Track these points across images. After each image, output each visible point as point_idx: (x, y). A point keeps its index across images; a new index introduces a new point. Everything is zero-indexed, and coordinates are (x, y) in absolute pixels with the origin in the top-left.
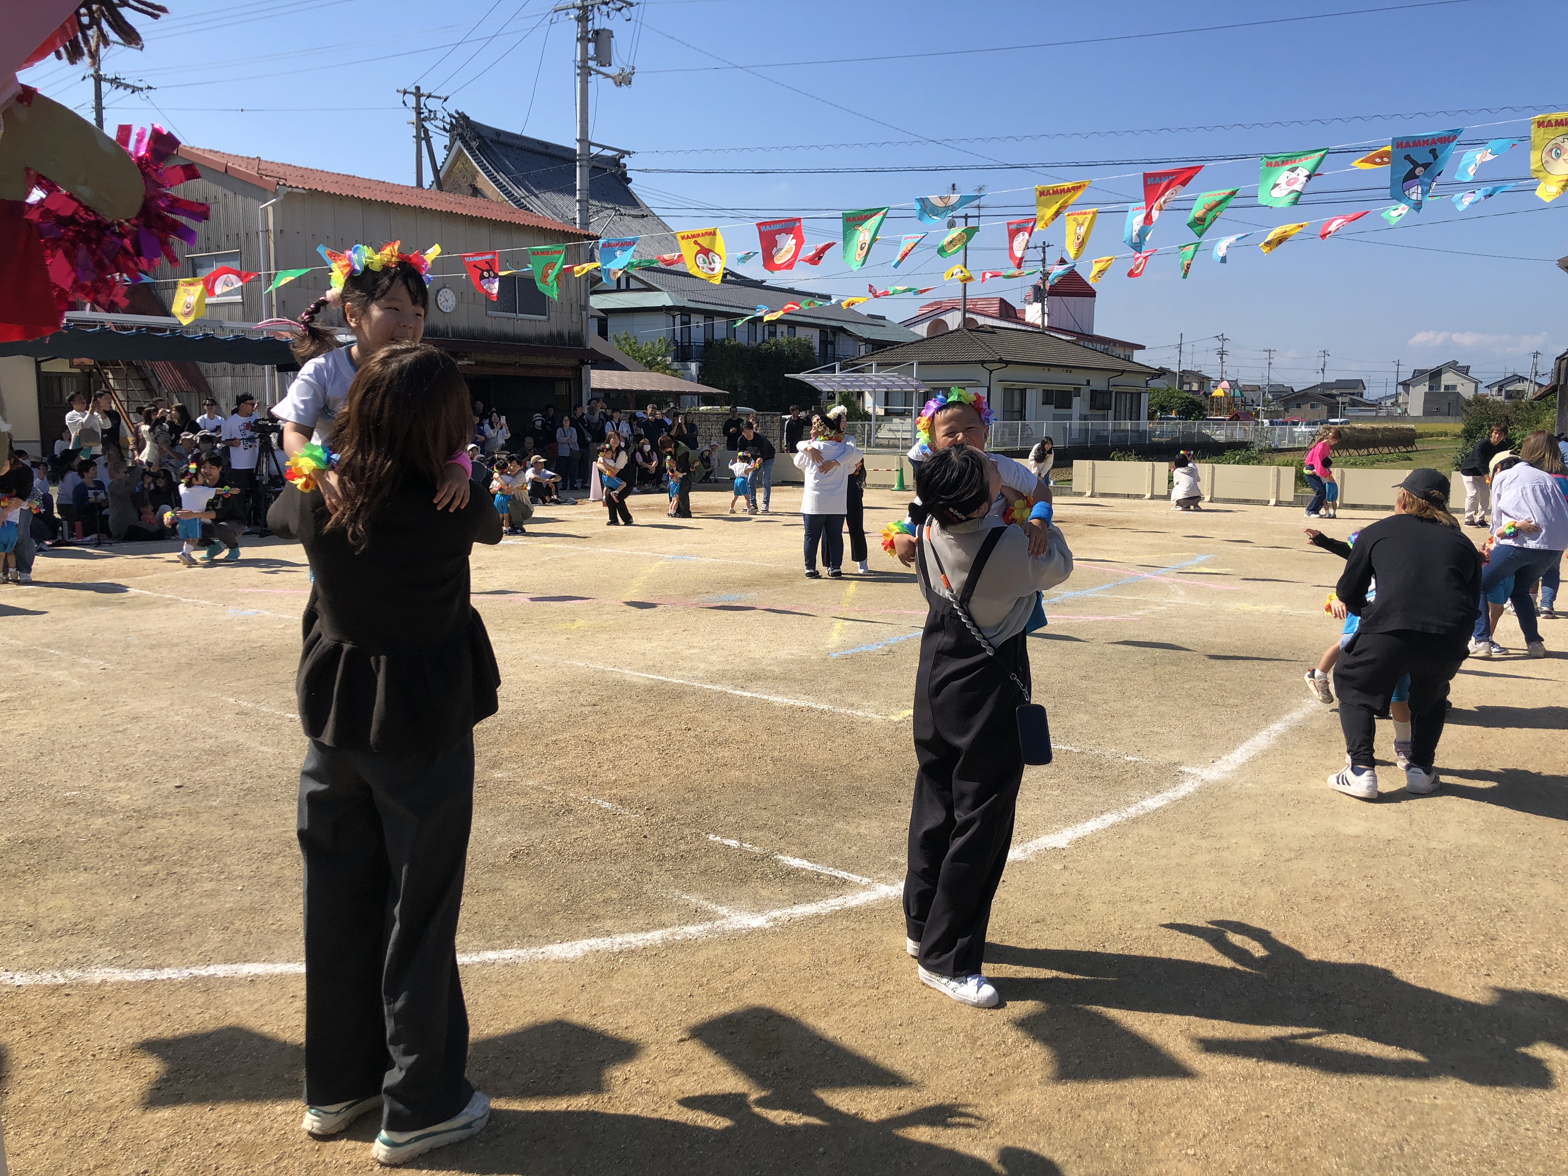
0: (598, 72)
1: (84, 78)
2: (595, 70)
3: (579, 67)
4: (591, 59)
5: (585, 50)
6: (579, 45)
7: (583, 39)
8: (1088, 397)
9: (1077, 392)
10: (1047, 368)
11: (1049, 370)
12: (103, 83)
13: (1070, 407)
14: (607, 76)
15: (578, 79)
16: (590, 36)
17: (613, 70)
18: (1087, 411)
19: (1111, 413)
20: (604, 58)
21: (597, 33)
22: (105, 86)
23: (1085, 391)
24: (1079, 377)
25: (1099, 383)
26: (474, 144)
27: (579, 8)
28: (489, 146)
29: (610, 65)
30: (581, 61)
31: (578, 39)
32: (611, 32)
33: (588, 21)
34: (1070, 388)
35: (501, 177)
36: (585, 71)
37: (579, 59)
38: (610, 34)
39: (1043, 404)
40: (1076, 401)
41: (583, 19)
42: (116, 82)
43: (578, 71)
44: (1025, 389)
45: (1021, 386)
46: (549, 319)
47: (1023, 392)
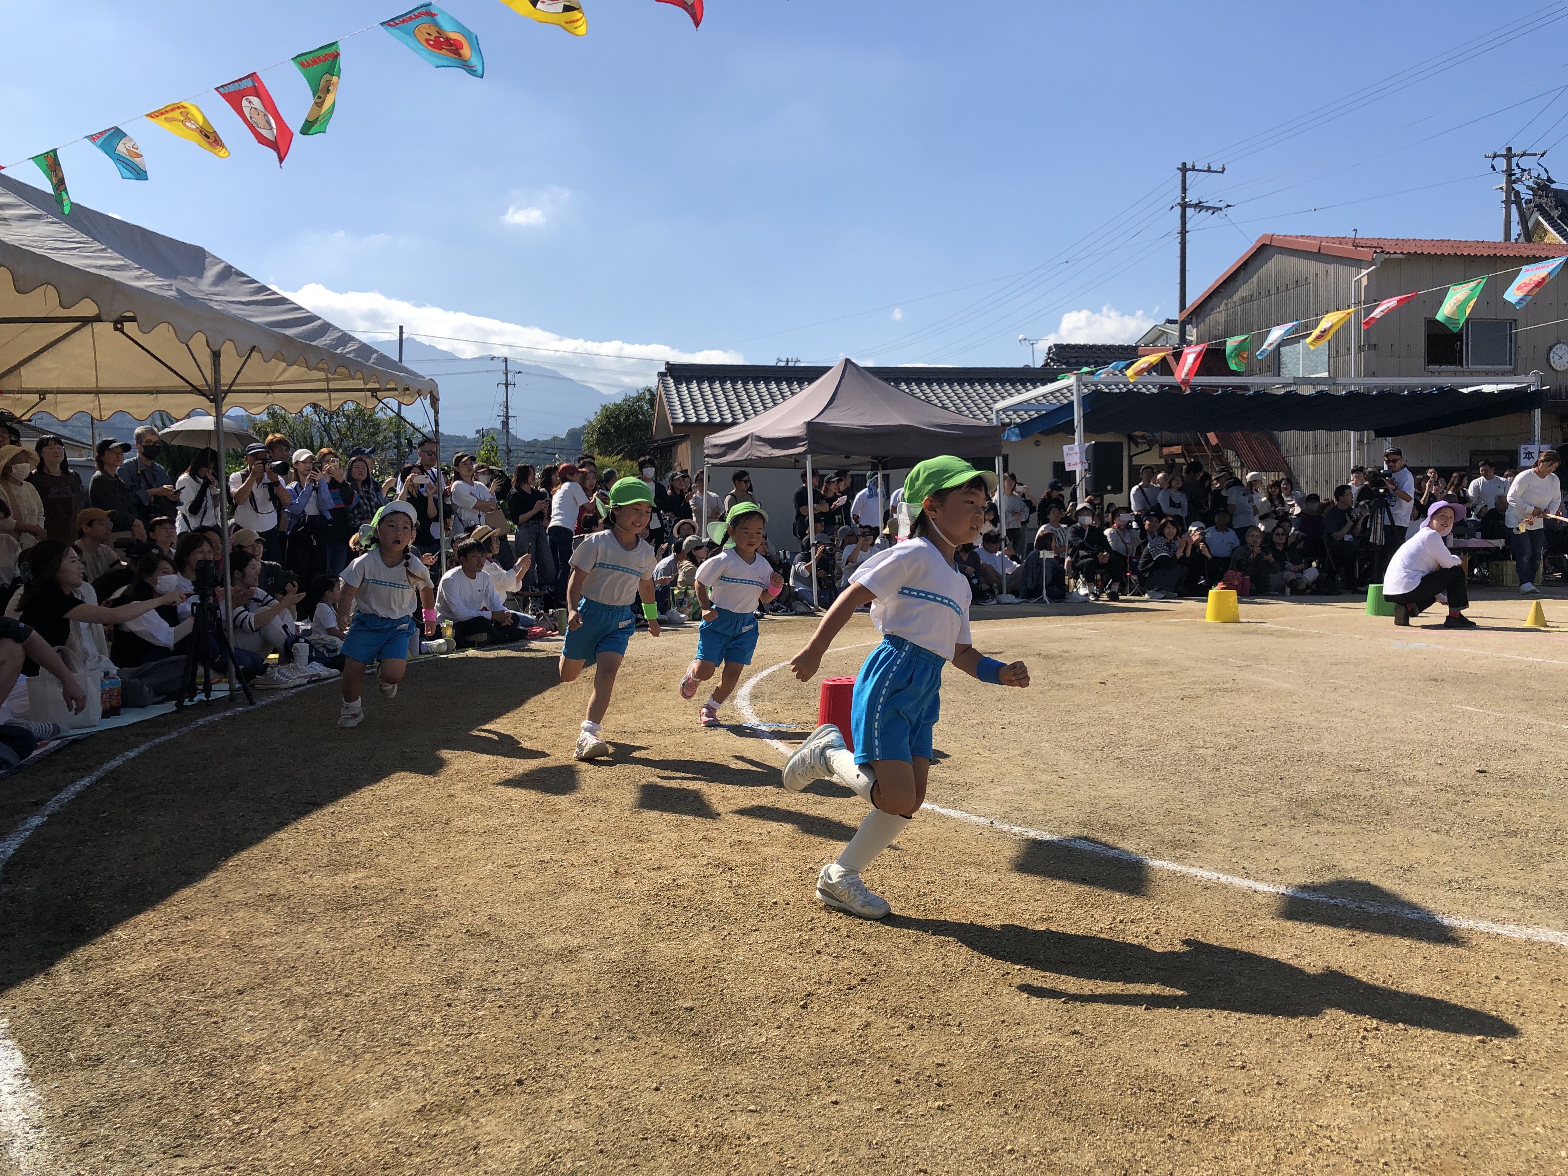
12: (1188, 209)
22: (1190, 211)
26: (1555, 214)
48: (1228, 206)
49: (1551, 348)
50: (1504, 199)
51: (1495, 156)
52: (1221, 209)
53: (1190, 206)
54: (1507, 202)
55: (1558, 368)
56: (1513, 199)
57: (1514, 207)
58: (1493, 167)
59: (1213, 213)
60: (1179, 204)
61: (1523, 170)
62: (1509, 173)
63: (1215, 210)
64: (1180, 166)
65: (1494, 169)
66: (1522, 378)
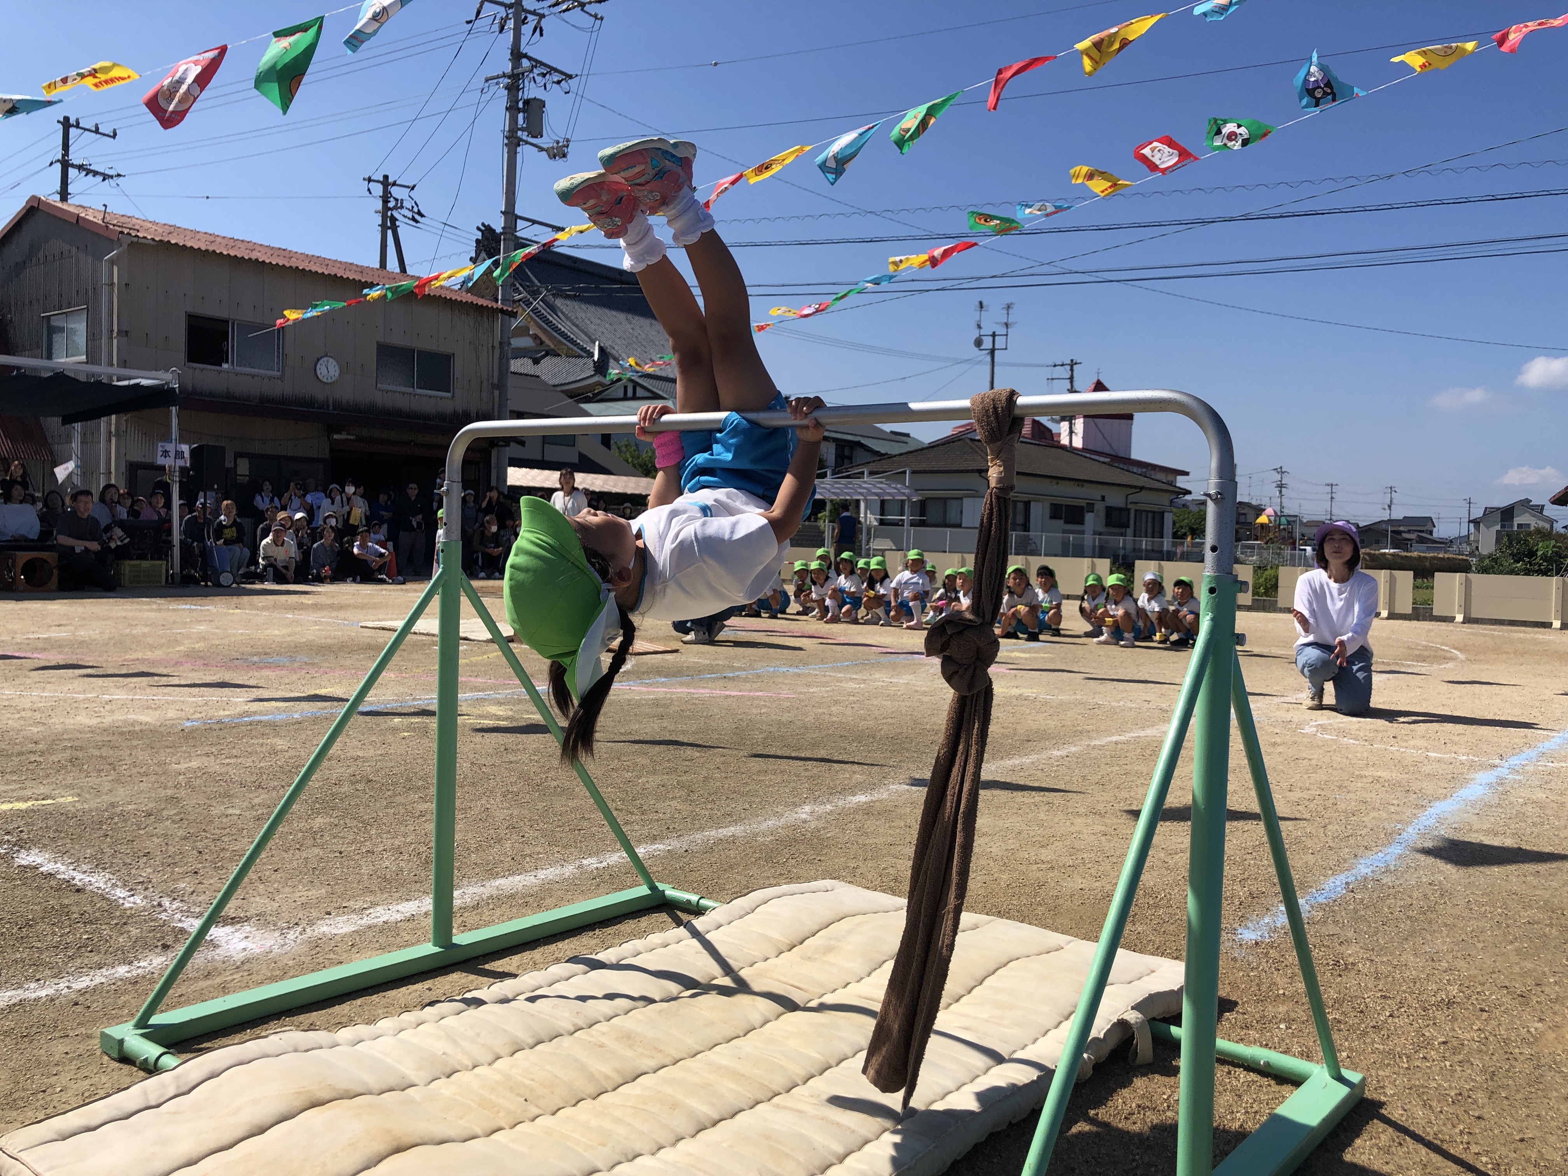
0: (527, 143)
2: (523, 141)
3: (507, 138)
4: (520, 129)
5: (514, 120)
6: (508, 114)
7: (512, 108)
8: (1102, 513)
9: (1091, 508)
10: (1054, 481)
11: (1058, 483)
12: (70, 169)
13: (1082, 522)
14: (541, 149)
15: (506, 150)
16: (521, 105)
17: (545, 141)
18: (1102, 529)
19: (1130, 531)
20: (536, 129)
21: (527, 102)
22: (72, 171)
23: (1100, 507)
24: (1093, 493)
25: (1116, 499)
27: (509, 77)
29: (542, 136)
30: (509, 131)
31: (507, 109)
32: (544, 102)
33: (518, 90)
34: (1083, 503)
36: (513, 142)
37: (507, 128)
38: (542, 104)
39: (1051, 518)
40: (1089, 517)
41: (513, 88)
42: (80, 167)
43: (506, 141)
44: (1029, 502)
45: (1025, 497)
46: (453, 396)
47: (1027, 504)
48: (119, 175)
49: (318, 360)
50: (380, 223)
51: (370, 180)
52: (112, 177)
53: (73, 166)
54: (384, 227)
55: (325, 380)
56: (389, 224)
57: (390, 232)
58: (369, 190)
59: (104, 180)
60: (58, 161)
61: (396, 200)
62: (385, 198)
63: (105, 177)
64: (62, 120)
65: (370, 193)
66: (160, 374)
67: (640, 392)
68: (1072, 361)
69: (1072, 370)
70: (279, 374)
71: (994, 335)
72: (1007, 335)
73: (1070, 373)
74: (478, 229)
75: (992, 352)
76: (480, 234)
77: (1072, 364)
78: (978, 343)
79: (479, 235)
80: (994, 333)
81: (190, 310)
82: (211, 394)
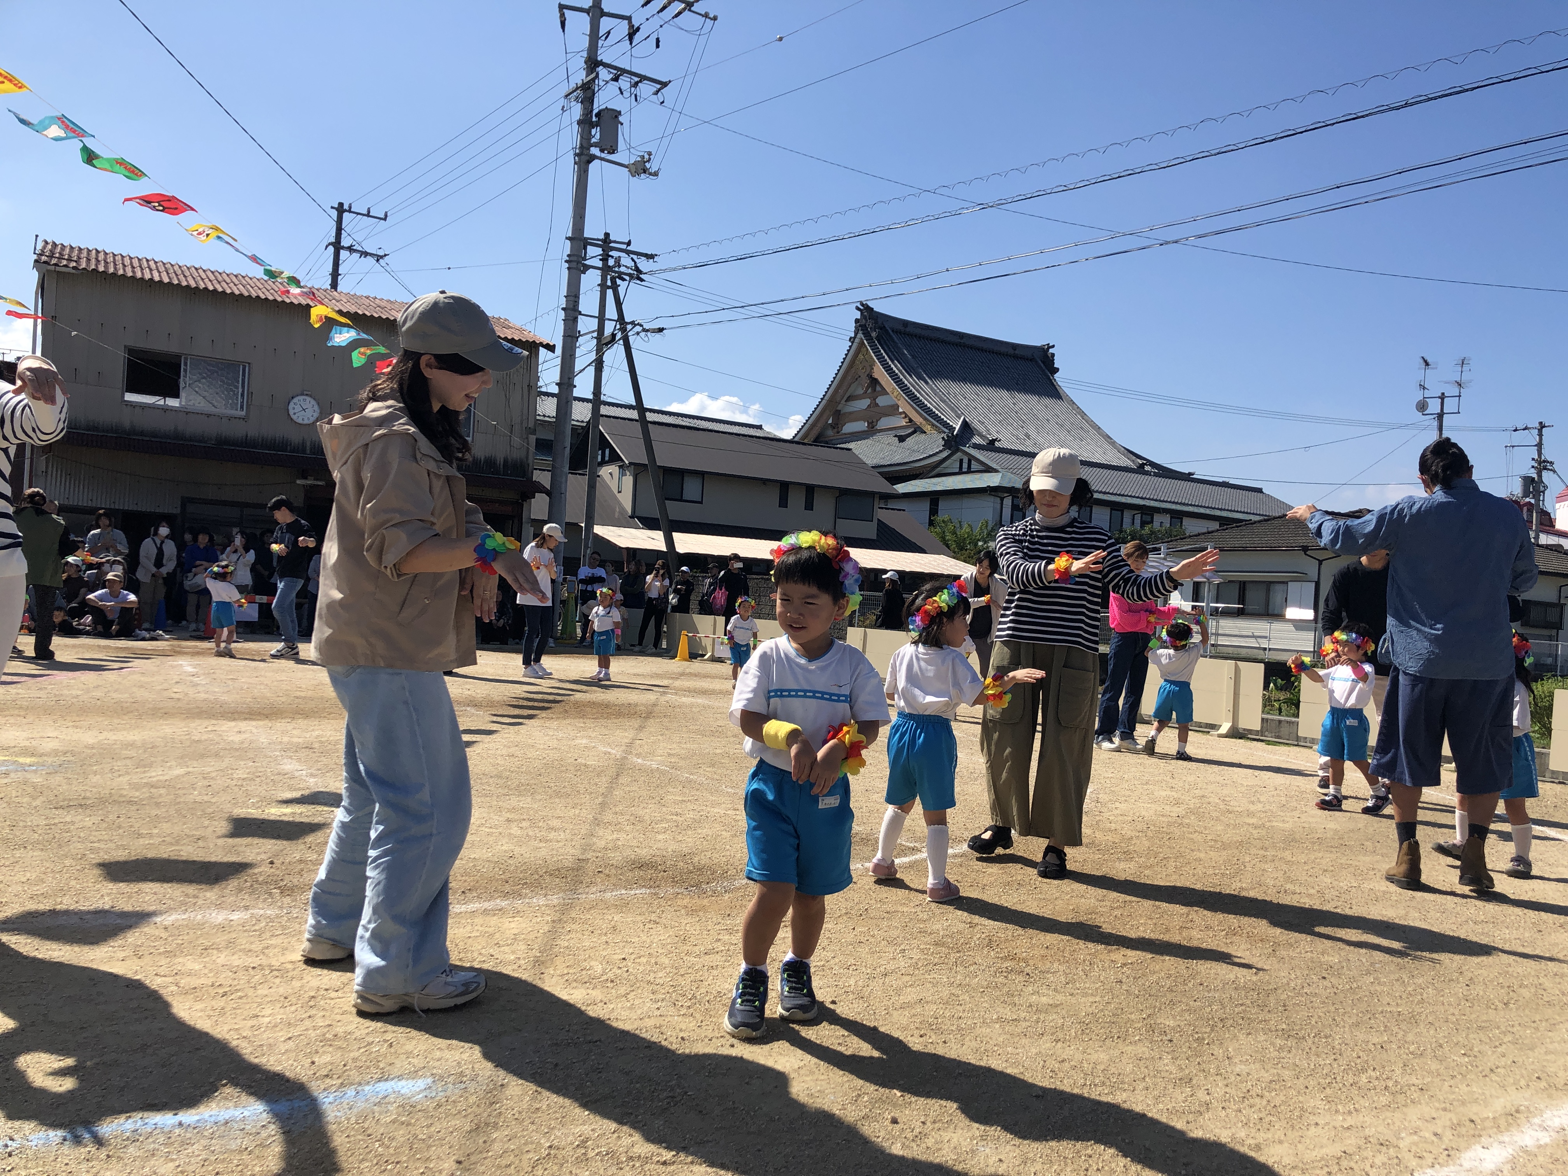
0: (603, 160)
1: (327, 247)
2: (595, 157)
3: (578, 155)
4: (591, 144)
5: (586, 136)
6: (580, 130)
12: (342, 252)
15: (576, 169)
16: (594, 119)
20: (612, 144)
21: (601, 114)
22: (344, 254)
26: (874, 334)
27: (584, 89)
28: (890, 336)
29: (617, 151)
30: (581, 147)
31: (580, 125)
32: (620, 111)
33: (592, 102)
35: (896, 367)
36: (584, 159)
37: (578, 145)
38: (618, 114)
41: (587, 101)
42: (350, 249)
43: (575, 159)
48: (387, 255)
49: (292, 398)
55: (294, 418)
64: (336, 206)
67: (975, 466)
68: (1541, 423)
69: (1540, 435)
70: (243, 413)
71: (1442, 397)
72: (1460, 396)
73: (1538, 438)
74: (857, 308)
75: (1440, 416)
76: (859, 313)
77: (1542, 426)
78: (1422, 407)
79: (858, 315)
80: (1443, 394)
81: (131, 343)
82: (154, 434)
